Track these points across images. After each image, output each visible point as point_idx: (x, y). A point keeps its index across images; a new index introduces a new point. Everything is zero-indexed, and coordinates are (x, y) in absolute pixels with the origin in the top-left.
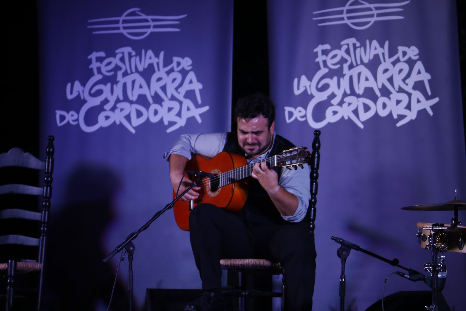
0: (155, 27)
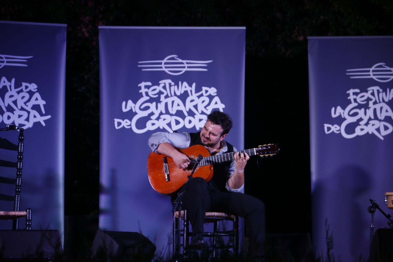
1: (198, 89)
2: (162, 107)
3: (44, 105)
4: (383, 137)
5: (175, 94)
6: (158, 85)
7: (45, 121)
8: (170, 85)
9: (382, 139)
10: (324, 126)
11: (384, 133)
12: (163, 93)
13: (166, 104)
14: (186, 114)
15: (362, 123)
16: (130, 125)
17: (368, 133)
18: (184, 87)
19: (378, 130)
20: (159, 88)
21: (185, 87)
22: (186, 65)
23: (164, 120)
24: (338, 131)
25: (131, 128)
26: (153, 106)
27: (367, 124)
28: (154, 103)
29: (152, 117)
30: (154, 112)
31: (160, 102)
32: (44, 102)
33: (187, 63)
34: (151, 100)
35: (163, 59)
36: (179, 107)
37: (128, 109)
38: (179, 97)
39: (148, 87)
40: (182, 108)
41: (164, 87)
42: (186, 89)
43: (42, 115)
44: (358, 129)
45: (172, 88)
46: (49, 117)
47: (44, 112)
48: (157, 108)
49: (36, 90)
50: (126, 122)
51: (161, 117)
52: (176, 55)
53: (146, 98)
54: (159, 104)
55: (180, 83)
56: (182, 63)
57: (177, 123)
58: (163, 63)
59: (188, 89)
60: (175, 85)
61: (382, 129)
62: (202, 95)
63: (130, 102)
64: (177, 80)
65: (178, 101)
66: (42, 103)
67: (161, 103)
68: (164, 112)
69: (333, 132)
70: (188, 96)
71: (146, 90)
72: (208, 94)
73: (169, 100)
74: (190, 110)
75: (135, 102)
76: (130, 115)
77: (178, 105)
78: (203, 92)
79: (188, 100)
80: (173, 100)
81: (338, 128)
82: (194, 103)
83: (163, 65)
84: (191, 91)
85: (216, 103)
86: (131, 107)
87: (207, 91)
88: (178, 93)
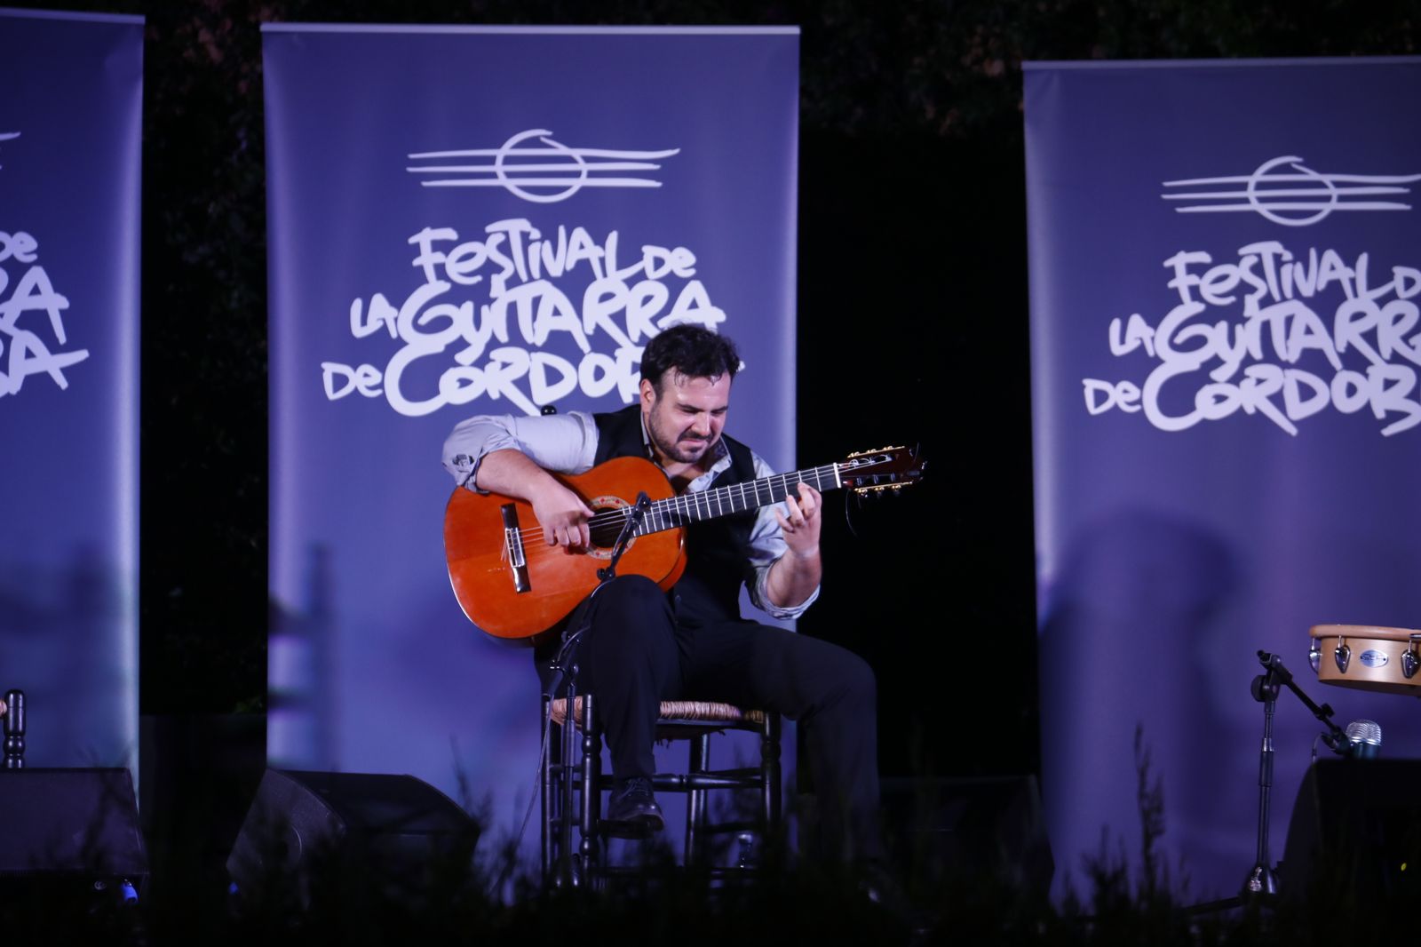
0: (592, 174)
1: (628, 256)
2: (495, 319)
3: (63, 313)
4: (1296, 423)
5: (545, 274)
6: (483, 238)
7: (66, 371)
8: (526, 240)
9: (1293, 431)
10: (1083, 387)
11: (1300, 410)
12: (499, 269)
13: (512, 309)
14: (584, 345)
15: (1219, 374)
16: (381, 386)
17: (1241, 410)
18: (578, 246)
19: (1278, 399)
20: (485, 251)
21: (582, 247)
22: (584, 167)
23: (505, 365)
24: (1131, 404)
25: (383, 397)
26: (462, 315)
27: (1237, 379)
28: (469, 306)
29: (459, 357)
30: (468, 338)
31: (490, 301)
32: (64, 303)
33: (588, 160)
34: (456, 295)
35: (499, 146)
36: (557, 318)
37: (373, 326)
38: (557, 282)
39: (443, 247)
40: (568, 322)
41: (505, 248)
42: (583, 255)
43: (54, 347)
44: (1204, 398)
45: (534, 249)
46: (81, 355)
47: (62, 339)
48: (477, 322)
49: (34, 257)
50: (366, 375)
51: (493, 355)
52: (548, 128)
53: (436, 287)
54: (485, 309)
55: (562, 231)
56: (570, 160)
57: (553, 376)
58: (499, 161)
59: (592, 253)
60: (542, 240)
61: (1292, 396)
62: (641, 276)
63: (379, 303)
64: (550, 221)
65: (554, 297)
66: (54, 304)
67: (494, 305)
68: (503, 337)
69: (1116, 408)
70: (593, 278)
71: (439, 257)
72: (663, 272)
73: (523, 295)
74: (598, 329)
75: (397, 301)
76: (381, 348)
77: (556, 312)
78: (647, 263)
79: (592, 293)
80: (536, 294)
81: (1134, 393)
82: (613, 306)
83: (499, 168)
84: (602, 261)
85: (694, 305)
86: (384, 320)
87: (659, 263)
88: (556, 270)
